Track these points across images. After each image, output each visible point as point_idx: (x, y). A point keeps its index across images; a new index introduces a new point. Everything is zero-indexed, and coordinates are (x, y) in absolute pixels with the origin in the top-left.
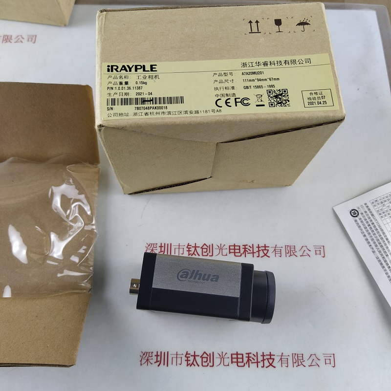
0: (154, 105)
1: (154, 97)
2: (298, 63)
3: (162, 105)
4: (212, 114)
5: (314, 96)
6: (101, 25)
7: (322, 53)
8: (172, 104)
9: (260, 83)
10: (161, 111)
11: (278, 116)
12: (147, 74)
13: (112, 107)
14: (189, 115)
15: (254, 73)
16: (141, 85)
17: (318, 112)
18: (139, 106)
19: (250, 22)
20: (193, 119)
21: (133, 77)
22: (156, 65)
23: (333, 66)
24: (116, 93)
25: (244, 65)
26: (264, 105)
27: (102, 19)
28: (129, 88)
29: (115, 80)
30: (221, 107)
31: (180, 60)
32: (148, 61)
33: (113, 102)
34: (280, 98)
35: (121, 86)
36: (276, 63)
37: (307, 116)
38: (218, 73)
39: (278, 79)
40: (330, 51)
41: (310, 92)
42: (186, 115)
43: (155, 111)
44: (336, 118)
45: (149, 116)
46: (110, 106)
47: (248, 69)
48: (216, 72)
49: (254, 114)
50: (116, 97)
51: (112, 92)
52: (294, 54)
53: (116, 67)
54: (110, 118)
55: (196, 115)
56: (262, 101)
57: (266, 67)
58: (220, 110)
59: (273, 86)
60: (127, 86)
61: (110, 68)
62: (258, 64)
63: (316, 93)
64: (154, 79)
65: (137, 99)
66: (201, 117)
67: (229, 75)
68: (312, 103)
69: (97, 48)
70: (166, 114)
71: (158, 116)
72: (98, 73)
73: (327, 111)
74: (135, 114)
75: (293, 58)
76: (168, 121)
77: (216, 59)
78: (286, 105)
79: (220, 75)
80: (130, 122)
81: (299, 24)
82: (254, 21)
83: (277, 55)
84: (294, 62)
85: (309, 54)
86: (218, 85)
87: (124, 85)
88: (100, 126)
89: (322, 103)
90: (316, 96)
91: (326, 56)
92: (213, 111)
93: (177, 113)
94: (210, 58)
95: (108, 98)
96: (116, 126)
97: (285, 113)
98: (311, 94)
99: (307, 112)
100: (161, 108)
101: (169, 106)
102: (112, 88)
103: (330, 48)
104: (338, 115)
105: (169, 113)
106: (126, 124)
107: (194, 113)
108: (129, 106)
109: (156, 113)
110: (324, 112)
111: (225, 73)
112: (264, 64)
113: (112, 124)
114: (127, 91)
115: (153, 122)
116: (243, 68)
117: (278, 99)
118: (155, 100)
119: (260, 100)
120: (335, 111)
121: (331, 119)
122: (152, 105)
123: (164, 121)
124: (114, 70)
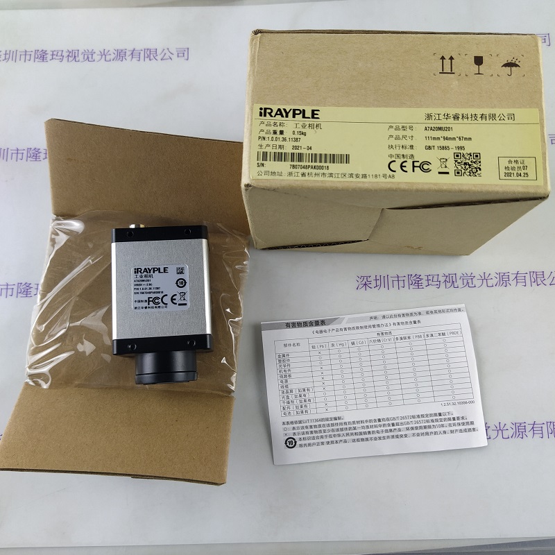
0: (314, 164)
1: (314, 153)
2: (497, 119)
3: (323, 164)
4: (383, 179)
5: (514, 165)
7: (530, 107)
8: (335, 164)
9: (446, 143)
10: (321, 171)
11: (465, 188)
12: (308, 122)
13: (263, 162)
14: (354, 179)
15: (440, 129)
16: (298, 136)
17: (516, 186)
18: (295, 163)
19: (443, 58)
20: (359, 185)
21: (290, 125)
22: (318, 110)
23: (542, 127)
24: (268, 145)
25: (429, 116)
26: (448, 173)
27: (256, 43)
28: (284, 139)
29: (268, 128)
30: (395, 171)
32: (309, 104)
33: (265, 156)
34: (470, 164)
35: (275, 136)
36: (469, 116)
37: (500, 190)
38: (394, 125)
39: (470, 139)
40: (541, 106)
41: (509, 159)
42: (351, 179)
43: (314, 171)
44: (538, 196)
45: (307, 178)
46: (261, 162)
47: (432, 123)
48: (392, 125)
49: (435, 184)
50: (269, 150)
51: (264, 143)
52: (494, 107)
53: (269, 111)
54: (260, 177)
55: (364, 180)
56: (446, 167)
57: (456, 122)
58: (393, 176)
59: (462, 148)
60: (282, 136)
61: (263, 111)
62: (447, 116)
63: (516, 162)
64: (315, 129)
65: (293, 154)
66: (369, 183)
67: (408, 129)
68: (509, 175)
70: (327, 176)
71: (317, 178)
72: (248, 118)
73: (527, 186)
74: (290, 174)
75: (493, 111)
76: (328, 185)
77: (394, 107)
78: (476, 174)
79: (397, 129)
80: (284, 184)
81: (506, 65)
82: (447, 57)
83: (472, 106)
84: (493, 116)
85: (514, 107)
86: (393, 142)
87: (278, 135)
88: (247, 186)
89: (522, 175)
90: (516, 166)
91: (536, 111)
92: (385, 176)
93: (340, 176)
94: (387, 105)
95: (259, 150)
96: (267, 187)
97: (474, 185)
98: (510, 162)
99: (502, 186)
100: (321, 168)
101: (331, 165)
102: (264, 138)
103: (541, 102)
104: (541, 192)
105: (331, 175)
106: (279, 186)
107: (360, 177)
108: (283, 162)
109: (315, 174)
110: (523, 186)
111: (403, 127)
112: (454, 118)
113: (262, 184)
114: (282, 143)
115: (311, 185)
116: (427, 121)
117: (467, 167)
118: (314, 157)
119: (443, 166)
120: (538, 186)
121: (531, 196)
122: (310, 164)
123: (324, 185)
124: (267, 114)
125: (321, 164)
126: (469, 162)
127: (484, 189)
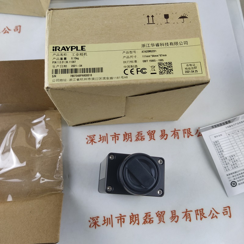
1: (83, 68)
2: (179, 44)
3: (89, 73)
4: (121, 79)
5: (189, 67)
6: (49, 19)
7: (195, 37)
8: (95, 73)
9: (153, 58)
10: (88, 77)
11: (165, 80)
12: (79, 52)
13: (55, 75)
14: (106, 80)
15: (150, 51)
16: (75, 60)
17: (192, 77)
18: (73, 74)
19: (148, 16)
20: (109, 83)
21: (70, 55)
22: (85, 46)
23: (202, 46)
25: (143, 46)
26: (156, 73)
27: (50, 15)
28: (67, 62)
29: (58, 57)
30: (128, 74)
31: (101, 43)
32: (80, 43)
33: (56, 71)
34: (167, 68)
35: (61, 61)
36: (164, 44)
37: (184, 80)
38: (126, 51)
39: (166, 55)
40: (201, 36)
41: (187, 64)
42: (104, 80)
43: (84, 77)
44: (204, 82)
45: (80, 81)
46: (54, 74)
47: (145, 49)
49: (149, 80)
50: (58, 68)
51: (56, 65)
52: (177, 38)
53: (58, 48)
54: (54, 83)
55: (111, 80)
56: (154, 70)
57: (158, 47)
58: (127, 77)
59: (162, 60)
60: (66, 60)
61: (54, 48)
62: (153, 45)
63: (191, 65)
64: (84, 56)
65: (72, 69)
66: (115, 81)
67: (133, 53)
68: (188, 72)
69: (46, 35)
70: (91, 79)
71: (85, 81)
72: (47, 52)
73: (198, 77)
74: (71, 80)
75: (176, 41)
76: (92, 84)
77: (125, 42)
78: (171, 73)
79: (127, 53)
80: (67, 85)
81: (180, 18)
82: (150, 16)
83: (165, 39)
84: (176, 43)
85: (187, 38)
86: (125, 59)
87: (63, 60)
88: (48, 88)
89: (195, 71)
90: (191, 67)
91: (198, 39)
92: (122, 77)
93: (98, 79)
94: (121, 41)
95: (53, 69)
96: (58, 88)
97: (170, 78)
98: (187, 65)
99: (184, 78)
100: (88, 75)
101: (93, 74)
102: (56, 62)
103: (200, 34)
104: (205, 80)
105: (93, 79)
106: (65, 86)
107: (109, 79)
108: (66, 74)
109: (85, 79)
110: (196, 77)
111: (130, 52)
112: (156, 45)
113: (55, 86)
114: (65, 64)
115: (82, 85)
116: (143, 48)
117: (166, 69)
118: (84, 70)
119: (153, 70)
120: (203, 77)
121: (201, 82)
122: (82, 74)
123: (90, 84)
124: (57, 50)
125: (88, 74)
126: (166, 67)
127: (176, 80)
